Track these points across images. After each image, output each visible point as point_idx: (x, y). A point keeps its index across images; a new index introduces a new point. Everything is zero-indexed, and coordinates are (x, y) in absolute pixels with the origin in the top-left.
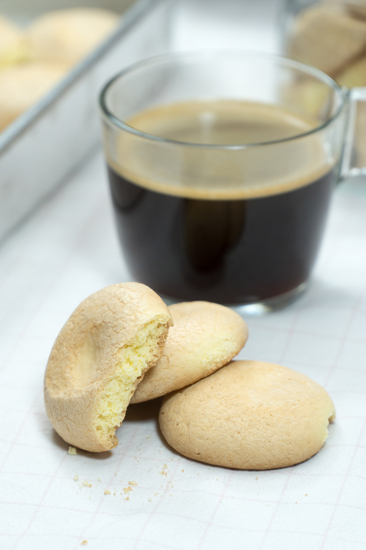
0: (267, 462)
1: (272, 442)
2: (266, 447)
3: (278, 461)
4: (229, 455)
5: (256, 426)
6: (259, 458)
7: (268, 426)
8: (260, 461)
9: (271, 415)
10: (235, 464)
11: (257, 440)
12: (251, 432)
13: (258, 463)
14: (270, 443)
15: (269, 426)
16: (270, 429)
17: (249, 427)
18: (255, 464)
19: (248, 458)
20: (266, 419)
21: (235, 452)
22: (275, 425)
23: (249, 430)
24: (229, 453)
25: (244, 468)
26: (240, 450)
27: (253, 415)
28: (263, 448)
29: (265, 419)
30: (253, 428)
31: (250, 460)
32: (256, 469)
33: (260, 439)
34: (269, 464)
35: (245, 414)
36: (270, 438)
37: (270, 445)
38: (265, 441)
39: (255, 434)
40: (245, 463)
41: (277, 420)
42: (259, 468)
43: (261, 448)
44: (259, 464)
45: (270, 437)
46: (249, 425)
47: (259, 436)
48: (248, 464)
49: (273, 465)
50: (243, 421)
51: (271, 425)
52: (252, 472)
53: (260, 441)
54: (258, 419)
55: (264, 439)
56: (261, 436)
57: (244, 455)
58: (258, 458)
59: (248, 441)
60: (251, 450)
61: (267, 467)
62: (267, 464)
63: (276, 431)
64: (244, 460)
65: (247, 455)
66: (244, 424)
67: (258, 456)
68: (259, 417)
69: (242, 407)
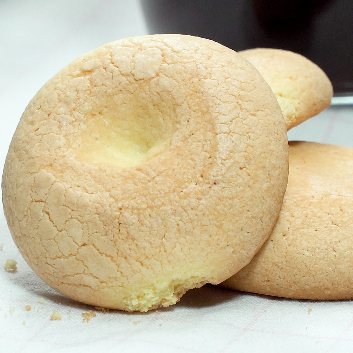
0: (330, 285)
1: (339, 251)
2: (328, 259)
3: (348, 283)
4: (266, 270)
5: (314, 224)
6: (315, 277)
7: (334, 225)
8: (318, 283)
9: (341, 210)
10: (276, 286)
11: (314, 246)
12: (304, 234)
13: (314, 285)
14: (335, 253)
15: (336, 226)
16: (336, 231)
17: (301, 227)
18: (308, 287)
19: (296, 276)
20: (332, 214)
21: (276, 265)
22: (346, 225)
23: (302, 230)
24: (267, 268)
25: (290, 295)
26: (284, 262)
27: (311, 207)
28: (323, 260)
29: (330, 215)
30: (310, 227)
31: (300, 279)
32: (311, 298)
33: (318, 245)
34: (332, 288)
35: (297, 206)
36: (335, 244)
37: (335, 256)
38: (327, 249)
39: (311, 236)
40: (293, 284)
41: (350, 218)
42: (316, 297)
43: (321, 259)
44: (315, 287)
45: (336, 242)
46: (303, 224)
47: (317, 239)
48: (297, 288)
49: (339, 291)
50: (293, 216)
51: (340, 225)
52: (304, 304)
53: (319, 248)
54: (319, 215)
55: (326, 246)
56: (321, 240)
57: (290, 272)
58: (313, 276)
59: (298, 247)
60: (303, 262)
61: (330, 295)
62: (328, 289)
63: (346, 234)
64: (291, 280)
65: (296, 270)
66: (295, 220)
67: (314, 273)
68: (321, 211)
69: (294, 196)
